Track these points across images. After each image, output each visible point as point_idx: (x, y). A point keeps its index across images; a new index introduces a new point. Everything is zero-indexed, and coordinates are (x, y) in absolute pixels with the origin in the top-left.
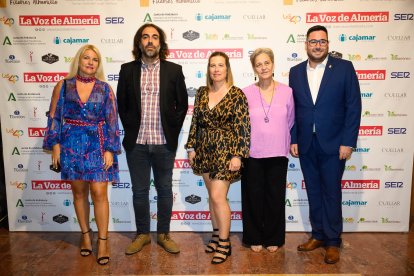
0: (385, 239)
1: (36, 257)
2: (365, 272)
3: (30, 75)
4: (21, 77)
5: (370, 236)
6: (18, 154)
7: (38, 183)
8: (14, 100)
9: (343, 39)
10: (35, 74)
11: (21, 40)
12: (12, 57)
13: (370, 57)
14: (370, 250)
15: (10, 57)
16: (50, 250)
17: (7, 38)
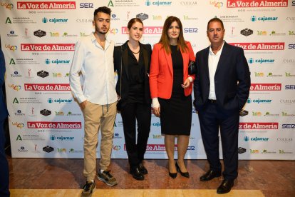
0: (279, 165)
1: (30, 175)
2: (263, 189)
3: (25, 45)
4: (19, 47)
5: (269, 163)
6: (17, 102)
7: (31, 123)
8: (14, 63)
9: (253, 20)
10: (29, 45)
11: (19, 20)
12: (12, 32)
13: (273, 33)
14: (267, 173)
15: (11, 32)
16: (40, 171)
17: (8, 18)
